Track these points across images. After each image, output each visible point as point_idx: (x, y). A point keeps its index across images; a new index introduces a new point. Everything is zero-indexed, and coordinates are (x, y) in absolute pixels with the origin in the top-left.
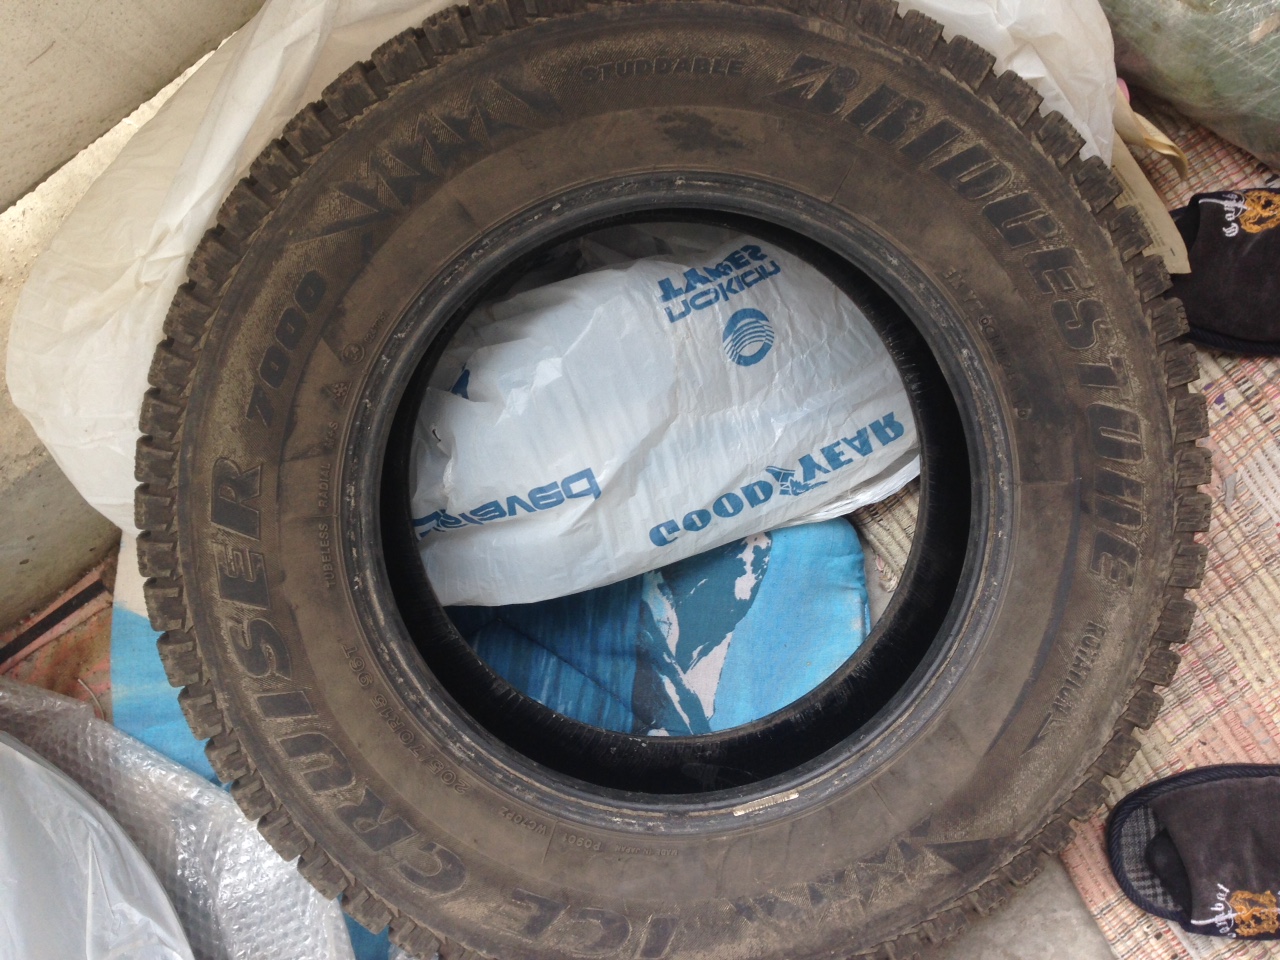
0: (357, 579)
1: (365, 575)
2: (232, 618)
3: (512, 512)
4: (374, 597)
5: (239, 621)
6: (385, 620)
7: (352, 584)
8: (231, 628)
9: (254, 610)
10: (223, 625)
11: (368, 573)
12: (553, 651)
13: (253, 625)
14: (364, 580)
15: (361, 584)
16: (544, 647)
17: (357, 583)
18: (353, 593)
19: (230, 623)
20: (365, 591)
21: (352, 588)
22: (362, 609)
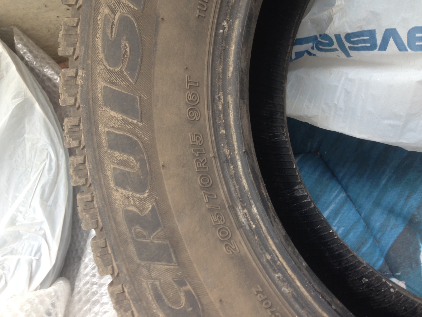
0: (225, 23)
1: (233, 23)
2: (110, 7)
3: (384, 47)
4: (233, 48)
5: (113, 12)
6: (233, 73)
7: (218, 25)
8: (106, 15)
9: (128, 6)
10: (101, 10)
11: (237, 22)
12: (345, 189)
13: (123, 19)
14: (231, 28)
15: (226, 30)
16: (340, 183)
17: (224, 28)
18: (216, 34)
19: (107, 11)
20: (227, 39)
21: (217, 29)
22: (217, 53)
